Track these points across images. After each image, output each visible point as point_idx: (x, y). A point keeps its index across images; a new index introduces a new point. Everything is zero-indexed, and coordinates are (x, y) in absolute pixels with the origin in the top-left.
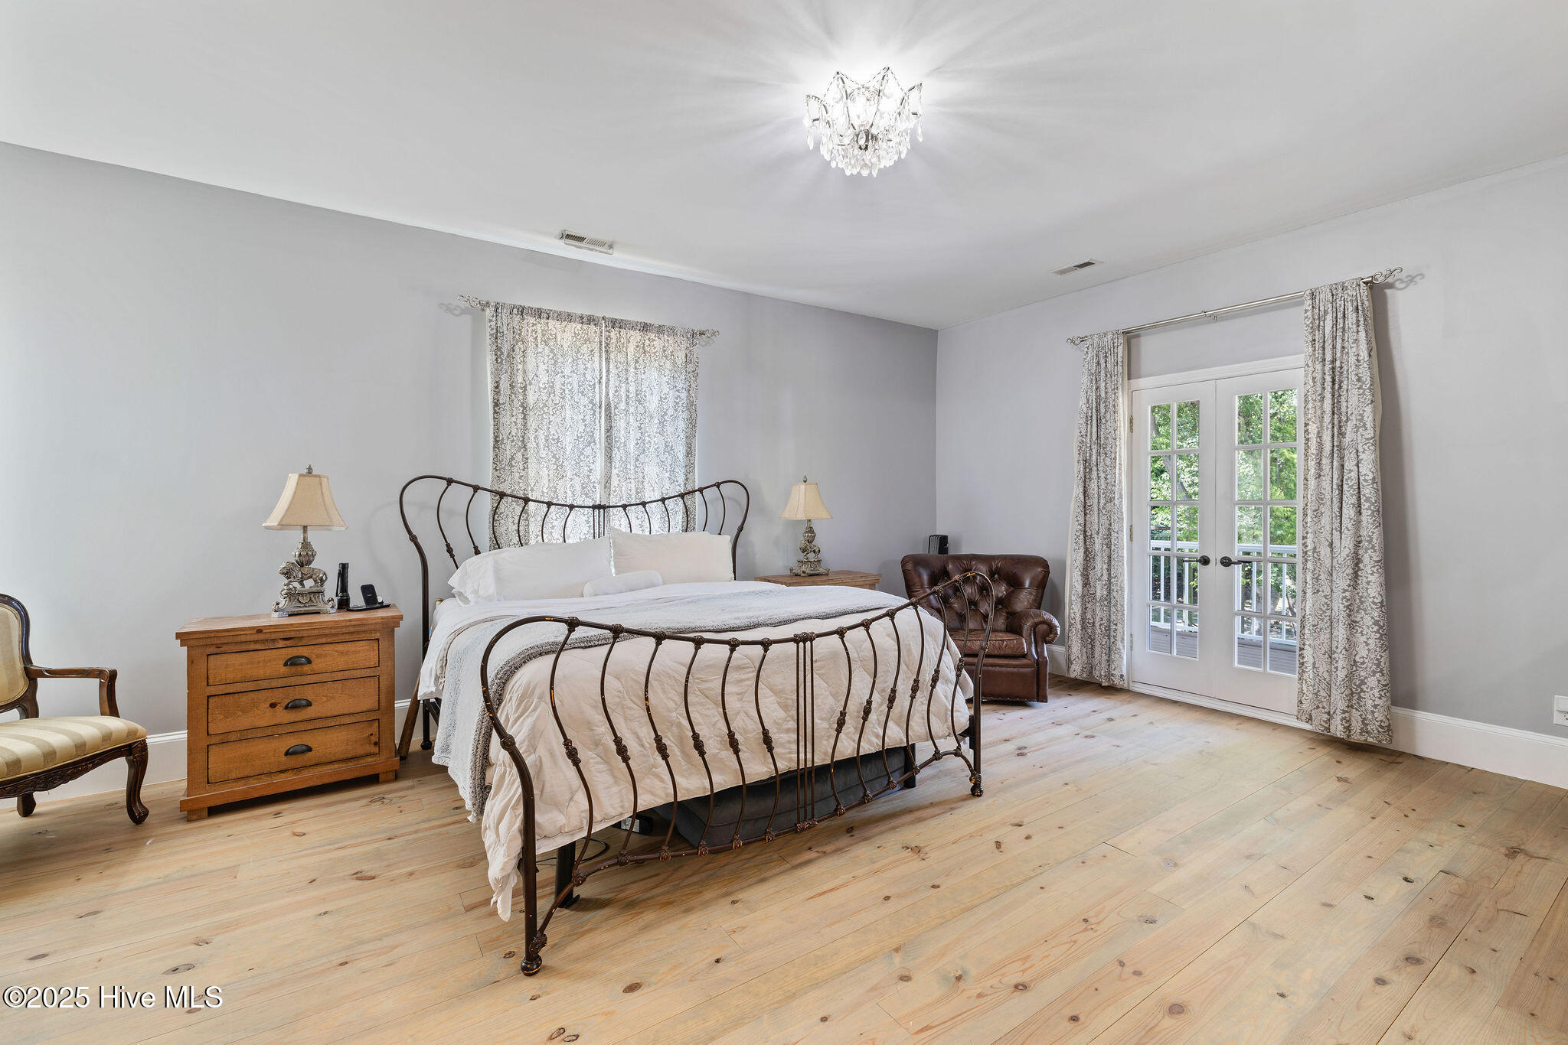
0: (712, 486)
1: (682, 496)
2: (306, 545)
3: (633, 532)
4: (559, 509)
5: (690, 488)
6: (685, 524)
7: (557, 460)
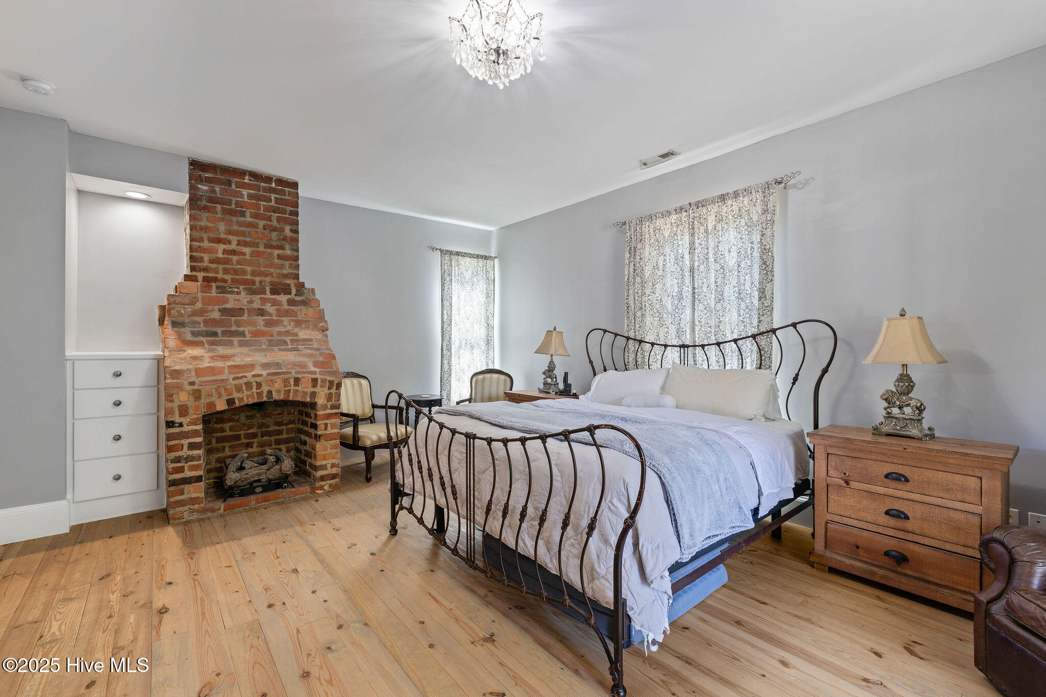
0: (788, 326)
1: (754, 337)
2: (552, 362)
3: (710, 368)
4: (660, 347)
5: (763, 329)
6: (759, 362)
7: (660, 314)
